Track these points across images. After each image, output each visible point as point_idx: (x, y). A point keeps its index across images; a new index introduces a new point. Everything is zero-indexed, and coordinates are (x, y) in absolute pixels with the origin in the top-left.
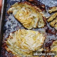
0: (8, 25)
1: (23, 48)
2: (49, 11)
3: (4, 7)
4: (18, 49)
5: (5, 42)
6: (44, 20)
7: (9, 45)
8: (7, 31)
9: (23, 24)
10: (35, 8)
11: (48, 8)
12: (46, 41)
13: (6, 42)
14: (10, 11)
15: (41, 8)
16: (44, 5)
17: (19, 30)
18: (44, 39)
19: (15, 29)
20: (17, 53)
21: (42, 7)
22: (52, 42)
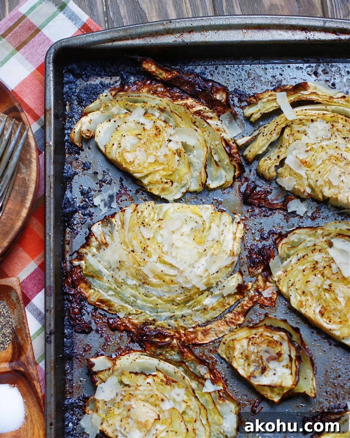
0: (82, 193)
1: (154, 281)
2: (248, 111)
3: (56, 117)
4: (136, 287)
5: (76, 263)
6: (230, 155)
7: (97, 275)
8: (78, 216)
9: (145, 181)
10: (188, 107)
11: (240, 101)
12: (250, 242)
13: (79, 267)
14: (81, 132)
15: (212, 104)
16: (225, 89)
17: (129, 210)
18: (239, 235)
19: (114, 205)
20: (132, 304)
21: (218, 97)
22: (276, 245)
